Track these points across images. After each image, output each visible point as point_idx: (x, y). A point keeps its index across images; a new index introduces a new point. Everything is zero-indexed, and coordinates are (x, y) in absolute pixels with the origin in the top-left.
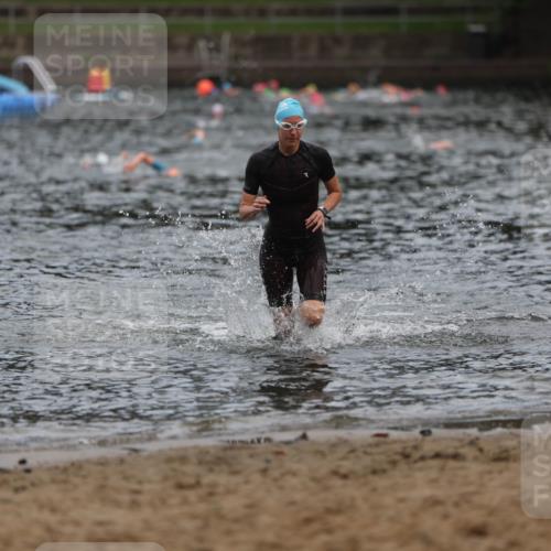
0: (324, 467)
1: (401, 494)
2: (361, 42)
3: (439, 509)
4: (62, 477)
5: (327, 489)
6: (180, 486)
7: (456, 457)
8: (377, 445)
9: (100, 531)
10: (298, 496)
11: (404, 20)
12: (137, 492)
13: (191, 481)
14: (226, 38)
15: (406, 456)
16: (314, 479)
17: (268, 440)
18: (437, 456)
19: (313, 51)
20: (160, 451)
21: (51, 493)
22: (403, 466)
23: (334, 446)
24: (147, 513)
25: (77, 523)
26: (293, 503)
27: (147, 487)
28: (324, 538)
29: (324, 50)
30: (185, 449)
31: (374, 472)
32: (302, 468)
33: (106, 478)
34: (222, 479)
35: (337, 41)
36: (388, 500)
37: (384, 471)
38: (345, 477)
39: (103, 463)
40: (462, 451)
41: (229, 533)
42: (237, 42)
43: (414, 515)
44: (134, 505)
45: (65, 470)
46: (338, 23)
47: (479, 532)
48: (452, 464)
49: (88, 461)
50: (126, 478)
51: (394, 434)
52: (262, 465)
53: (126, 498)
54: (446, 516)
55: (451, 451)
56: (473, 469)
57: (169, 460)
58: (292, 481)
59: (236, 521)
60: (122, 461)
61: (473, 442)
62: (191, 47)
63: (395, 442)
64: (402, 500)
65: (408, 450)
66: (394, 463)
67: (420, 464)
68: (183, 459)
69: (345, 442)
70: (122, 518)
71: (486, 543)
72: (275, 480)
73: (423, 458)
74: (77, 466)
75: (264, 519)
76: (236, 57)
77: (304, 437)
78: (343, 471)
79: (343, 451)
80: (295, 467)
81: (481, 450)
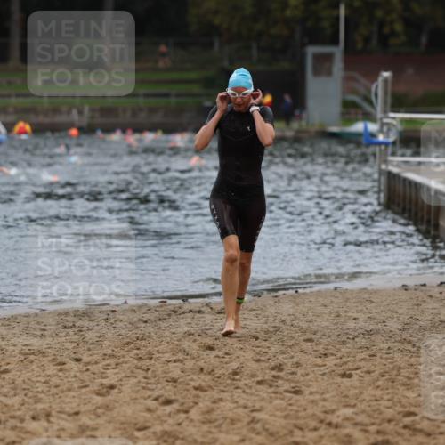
0: (136, 317)
1: (174, 331)
2: (152, 110)
3: (192, 337)
4: (7, 323)
5: (137, 328)
6: (65, 327)
7: (199, 312)
8: (161, 306)
9: (26, 349)
10: (123, 332)
11: (173, 100)
12: (44, 330)
13: (71, 324)
14: (86, 109)
15: (176, 312)
16: (130, 323)
17: (107, 304)
18: (191, 311)
19: (129, 114)
20: (56, 310)
21: (3, 331)
22: (174, 316)
23: (140, 307)
24: (49, 340)
25: (15, 346)
26: (120, 335)
27: (49, 327)
28: (136, 351)
29: (134, 114)
30: (68, 309)
31: (160, 320)
32: (125, 318)
33: (29, 323)
34: (86, 323)
35: (141, 110)
36: (167, 333)
37: (165, 319)
38: (146, 322)
39: (27, 316)
40: (202, 309)
41: (89, 350)
42: (92, 110)
43: (179, 340)
44: (43, 336)
45: (9, 319)
46: (141, 101)
47: (211, 348)
48: (198, 315)
49: (20, 315)
50: (38, 323)
51: (169, 302)
52: (106, 317)
53: (39, 333)
54: (195, 341)
55: (198, 309)
56: (208, 318)
57: (60, 314)
58: (121, 324)
59: (93, 344)
60: (36, 315)
61: (207, 305)
62: (69, 112)
63: (170, 305)
64: (174, 333)
65: (176, 309)
66: (169, 315)
67: (182, 316)
68: (67, 314)
69: (146, 305)
70: (37, 343)
71: (214, 353)
72: (112, 324)
73: (183, 313)
74: (14, 317)
75: (107, 343)
76: (92, 117)
77: (126, 303)
78: (145, 319)
79: (144, 310)
80: (121, 317)
81: (211, 308)
